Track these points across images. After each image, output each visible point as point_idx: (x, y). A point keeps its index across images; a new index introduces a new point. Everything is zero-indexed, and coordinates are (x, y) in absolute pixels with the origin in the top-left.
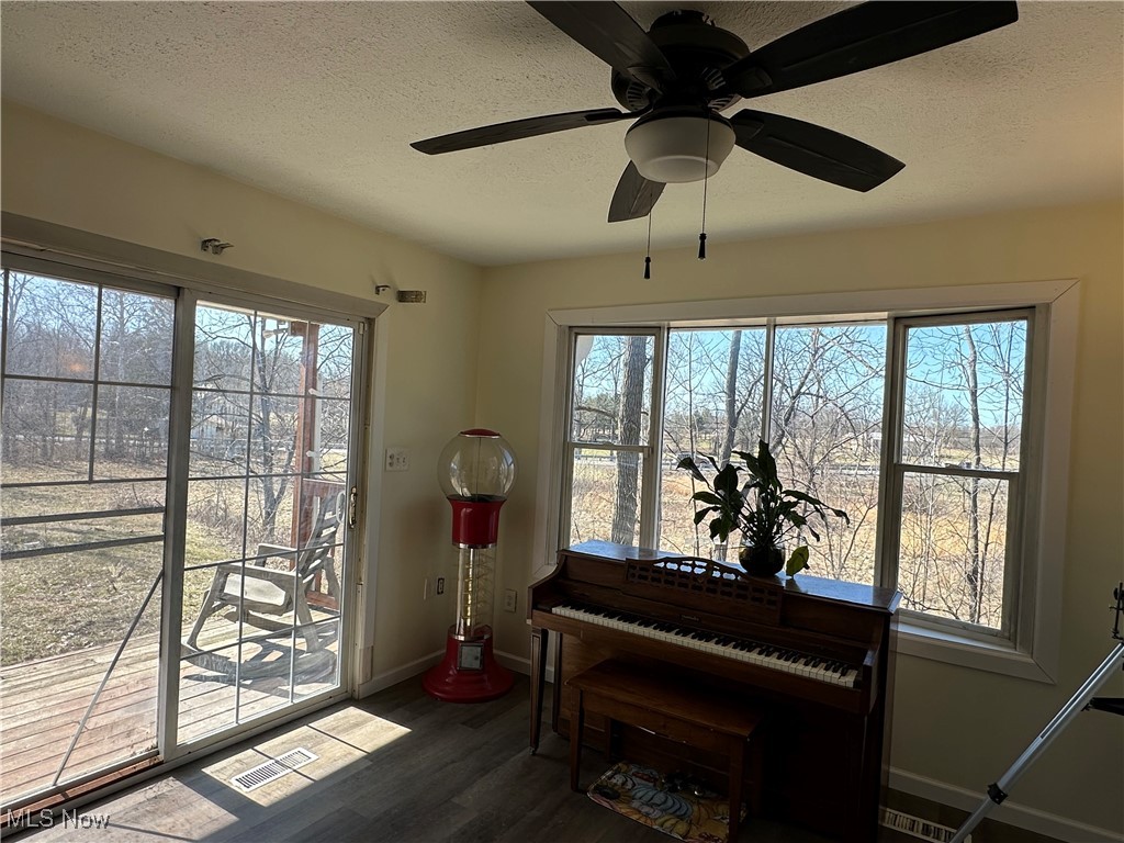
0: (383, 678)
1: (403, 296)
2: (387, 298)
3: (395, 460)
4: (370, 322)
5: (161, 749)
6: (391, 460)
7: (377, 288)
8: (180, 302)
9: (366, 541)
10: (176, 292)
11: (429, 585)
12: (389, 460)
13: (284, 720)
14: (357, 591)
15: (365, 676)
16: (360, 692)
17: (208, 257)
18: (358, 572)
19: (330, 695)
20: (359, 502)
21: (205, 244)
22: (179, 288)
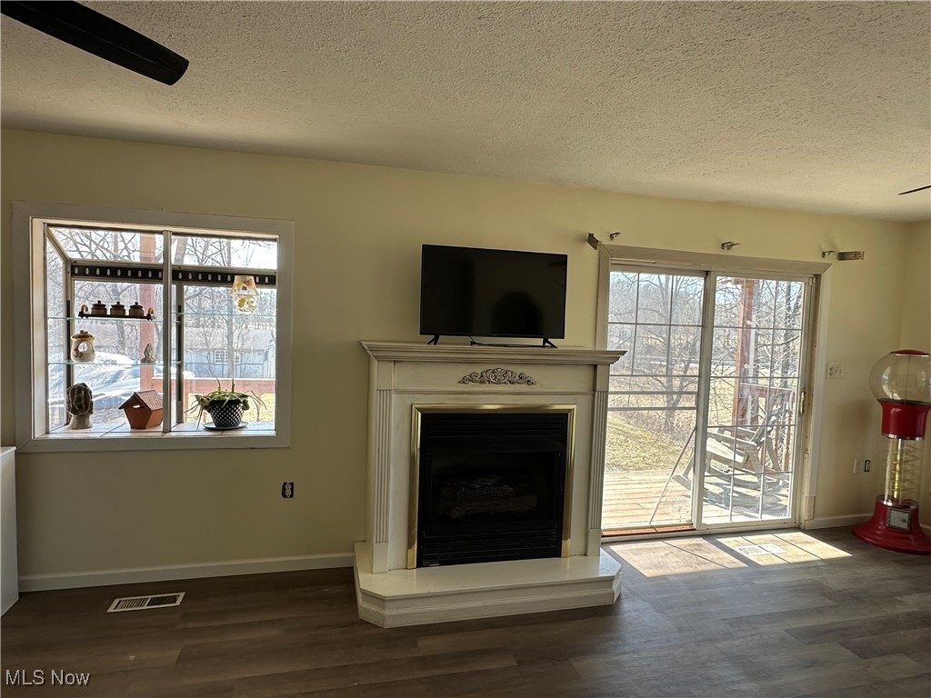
0: (822, 521)
1: (842, 256)
2: (831, 259)
3: (834, 371)
4: (818, 277)
5: (694, 522)
6: (831, 371)
7: (824, 254)
8: (708, 279)
9: (812, 425)
10: (706, 274)
11: (858, 463)
12: (829, 371)
13: (756, 528)
14: (804, 458)
15: (809, 516)
16: (807, 525)
17: (725, 252)
18: (805, 444)
19: (784, 522)
20: (807, 398)
21: (723, 245)
22: (707, 272)
